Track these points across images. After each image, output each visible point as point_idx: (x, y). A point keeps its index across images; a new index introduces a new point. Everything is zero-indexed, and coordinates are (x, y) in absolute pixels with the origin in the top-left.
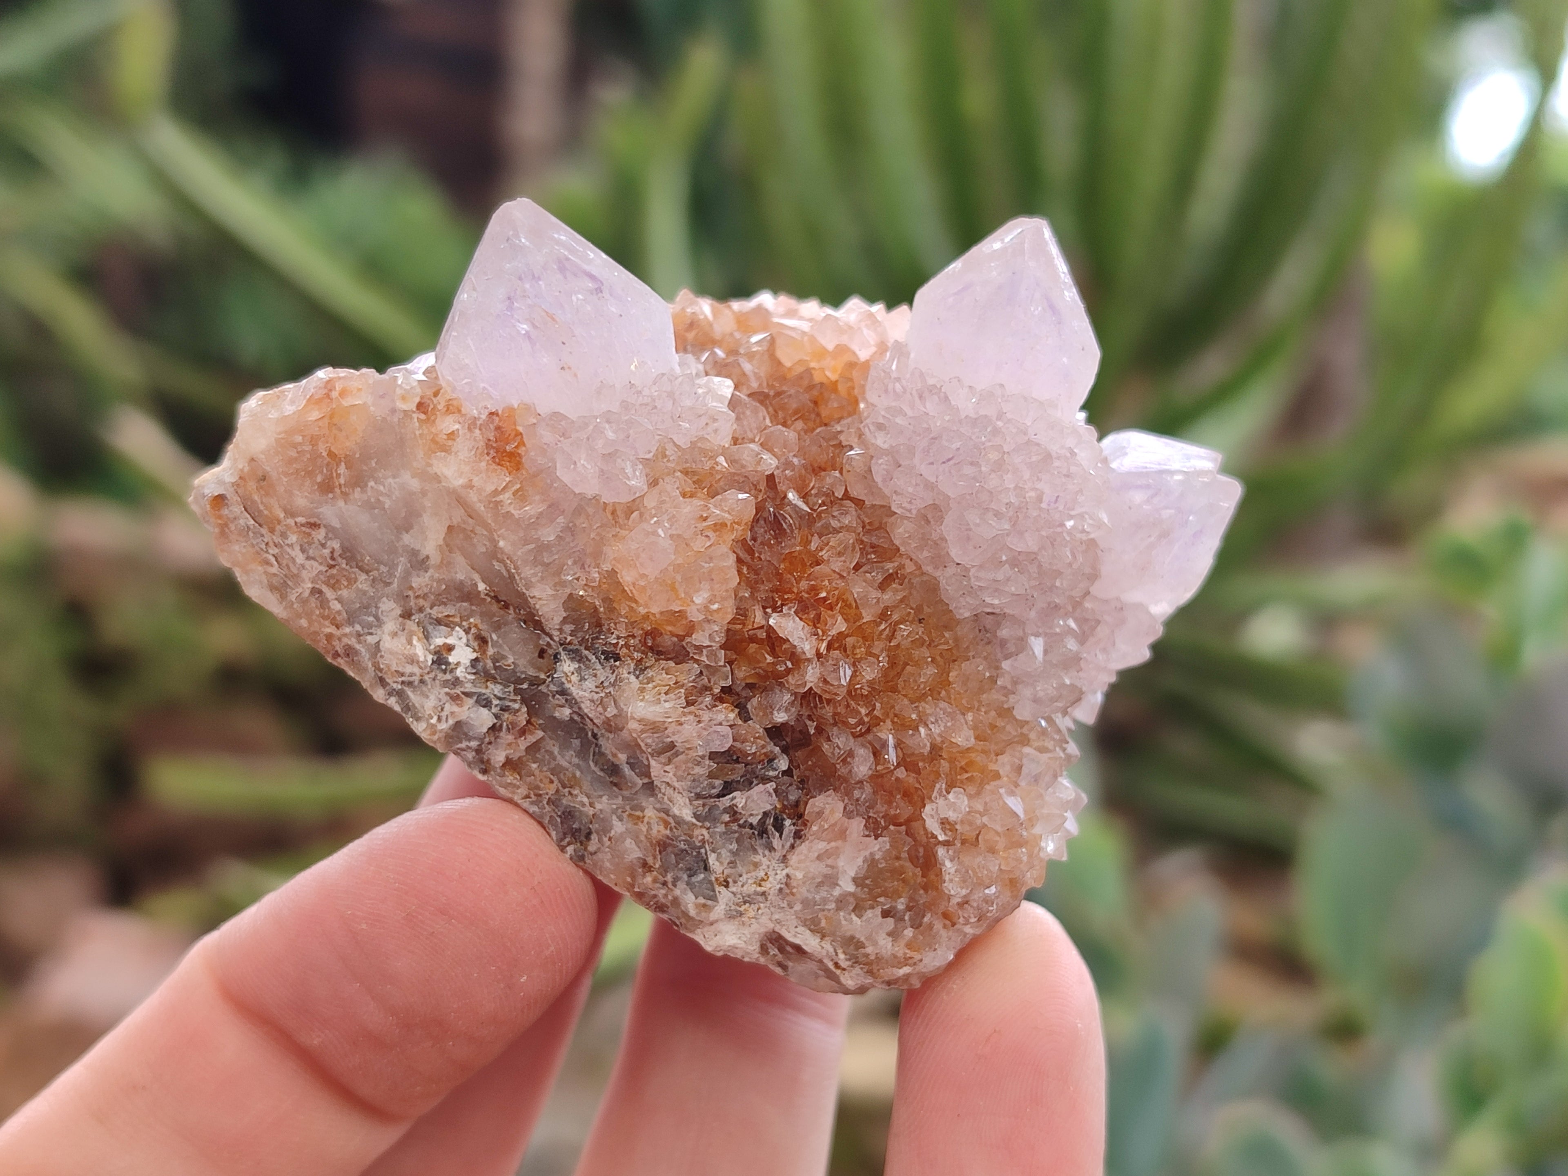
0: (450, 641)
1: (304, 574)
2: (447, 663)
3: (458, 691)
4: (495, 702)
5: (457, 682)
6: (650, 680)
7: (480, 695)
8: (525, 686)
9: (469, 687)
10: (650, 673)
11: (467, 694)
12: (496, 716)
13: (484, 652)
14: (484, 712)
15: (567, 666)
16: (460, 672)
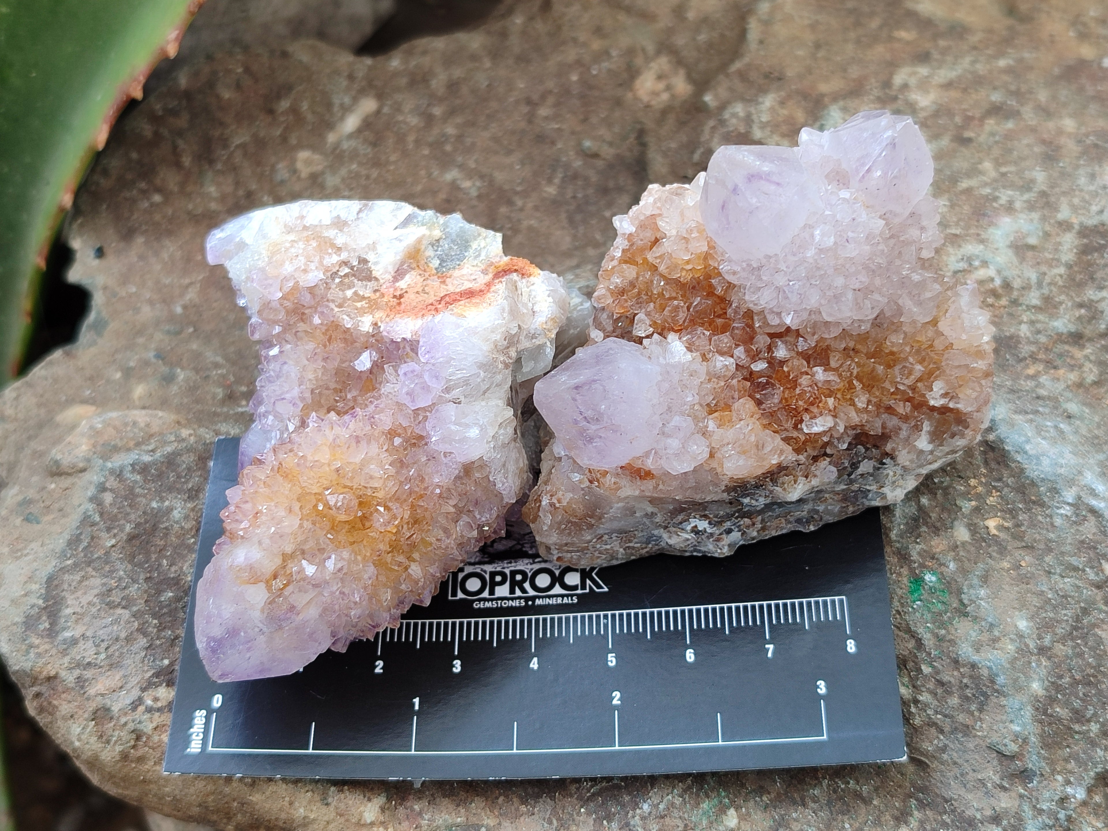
0: (693, 525)
1: (615, 549)
2: (701, 531)
3: (716, 536)
4: (733, 527)
5: (712, 535)
6: (783, 483)
7: (725, 530)
8: (737, 514)
9: (718, 532)
10: (781, 480)
11: (721, 534)
12: (739, 531)
13: (709, 518)
14: (733, 533)
15: (746, 501)
16: (709, 530)
